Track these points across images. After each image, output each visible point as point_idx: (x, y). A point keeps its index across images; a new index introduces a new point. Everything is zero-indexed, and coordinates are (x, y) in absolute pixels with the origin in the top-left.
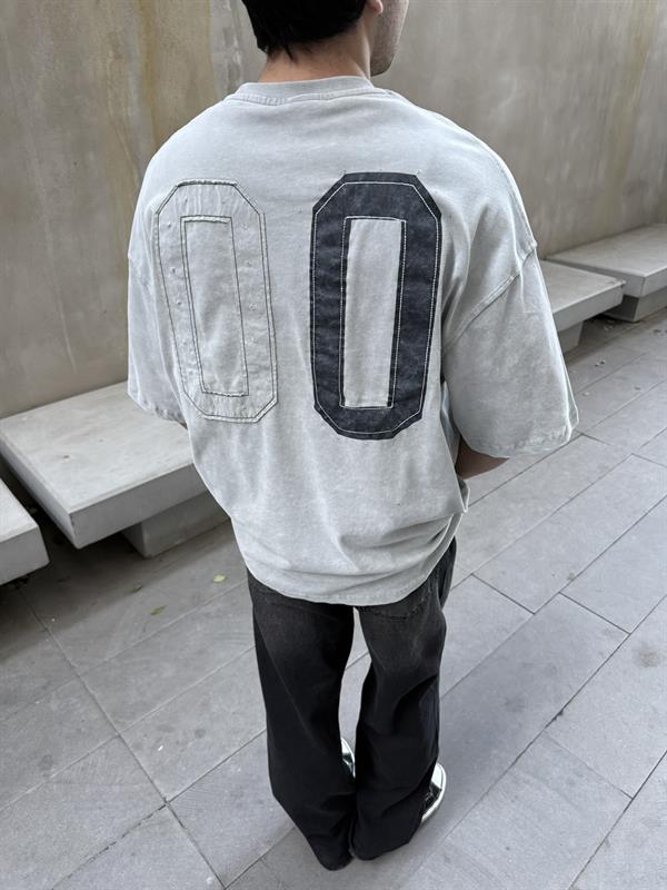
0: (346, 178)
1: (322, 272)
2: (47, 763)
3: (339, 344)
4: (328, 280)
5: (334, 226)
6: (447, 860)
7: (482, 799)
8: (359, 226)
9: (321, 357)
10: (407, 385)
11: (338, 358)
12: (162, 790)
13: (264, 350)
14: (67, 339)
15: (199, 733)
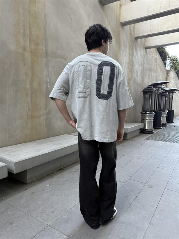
0: (103, 62)
1: (99, 73)
2: (11, 224)
3: (101, 83)
4: (100, 74)
5: (101, 67)
6: (121, 223)
7: (125, 212)
8: (104, 67)
9: (98, 86)
10: (110, 90)
11: (100, 85)
12: (46, 223)
13: (89, 85)
14: (7, 132)
15: (53, 212)
